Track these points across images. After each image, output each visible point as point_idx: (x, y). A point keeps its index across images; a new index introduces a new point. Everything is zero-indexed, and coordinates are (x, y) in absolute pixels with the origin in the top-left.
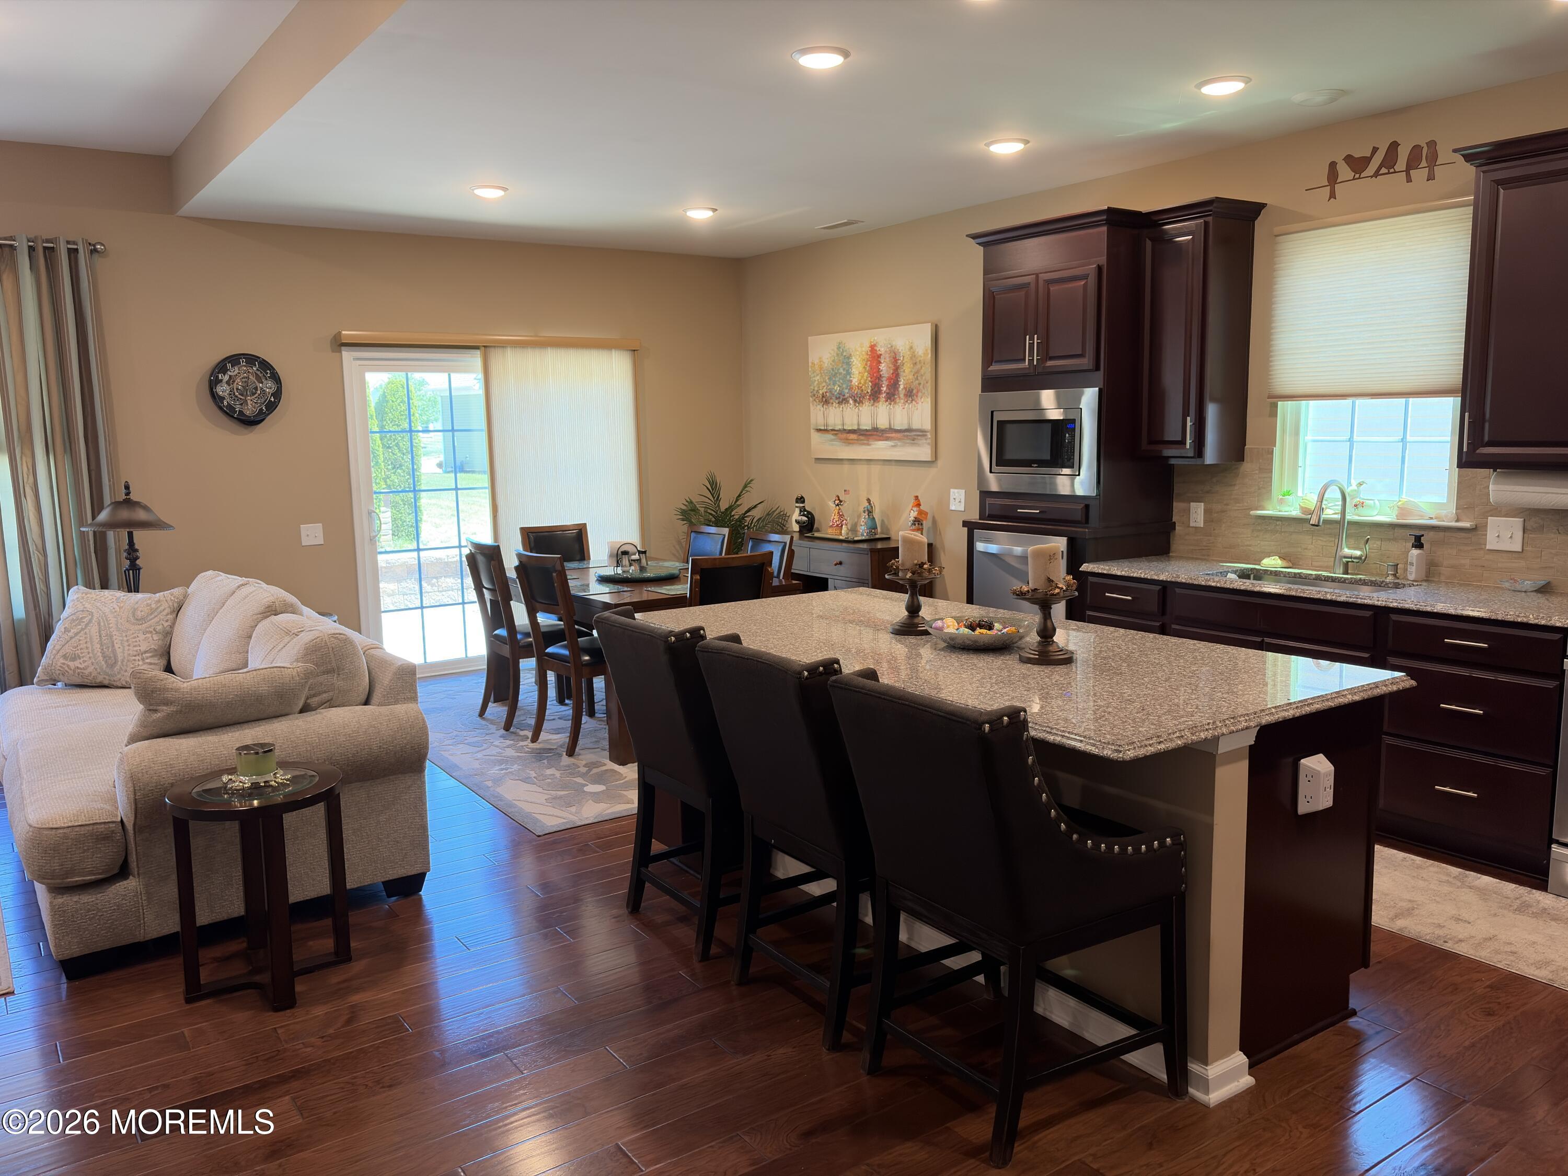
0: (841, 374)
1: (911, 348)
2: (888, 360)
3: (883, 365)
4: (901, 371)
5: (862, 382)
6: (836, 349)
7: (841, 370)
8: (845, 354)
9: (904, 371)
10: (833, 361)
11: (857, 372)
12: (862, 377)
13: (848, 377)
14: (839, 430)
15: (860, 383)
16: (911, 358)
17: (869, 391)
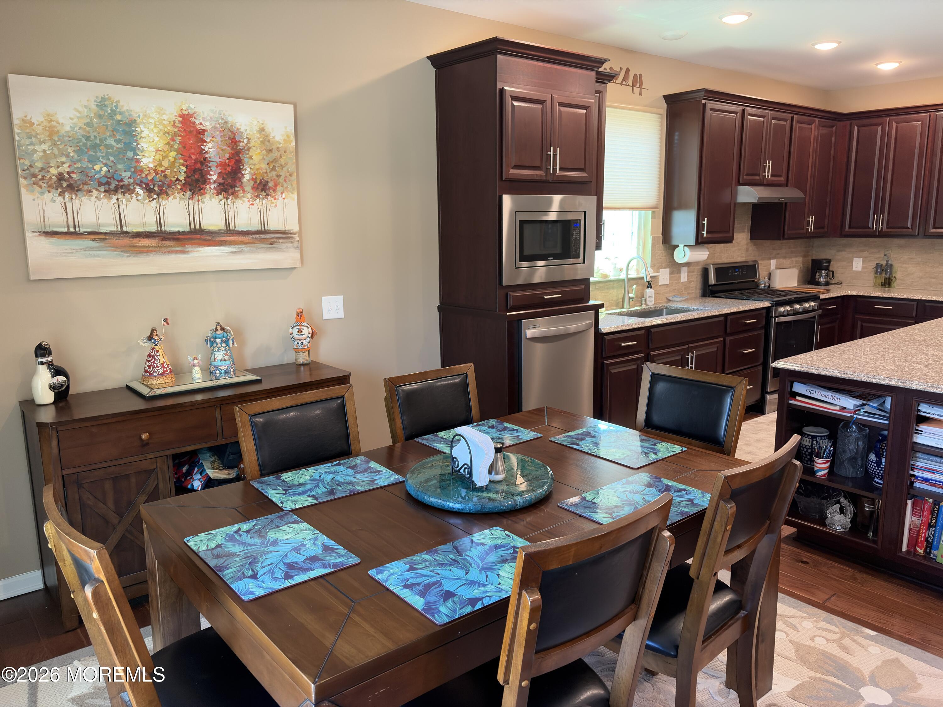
0: (108, 147)
1: (262, 130)
2: (219, 139)
3: (210, 145)
4: (245, 157)
5: (165, 164)
6: (94, 107)
7: (111, 141)
8: (119, 117)
9: (251, 158)
10: (87, 124)
11: (152, 149)
12: (164, 157)
13: (130, 154)
14: (111, 234)
15: (161, 165)
16: (263, 142)
17: (182, 178)
